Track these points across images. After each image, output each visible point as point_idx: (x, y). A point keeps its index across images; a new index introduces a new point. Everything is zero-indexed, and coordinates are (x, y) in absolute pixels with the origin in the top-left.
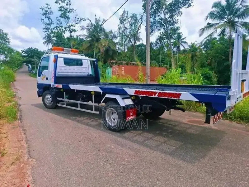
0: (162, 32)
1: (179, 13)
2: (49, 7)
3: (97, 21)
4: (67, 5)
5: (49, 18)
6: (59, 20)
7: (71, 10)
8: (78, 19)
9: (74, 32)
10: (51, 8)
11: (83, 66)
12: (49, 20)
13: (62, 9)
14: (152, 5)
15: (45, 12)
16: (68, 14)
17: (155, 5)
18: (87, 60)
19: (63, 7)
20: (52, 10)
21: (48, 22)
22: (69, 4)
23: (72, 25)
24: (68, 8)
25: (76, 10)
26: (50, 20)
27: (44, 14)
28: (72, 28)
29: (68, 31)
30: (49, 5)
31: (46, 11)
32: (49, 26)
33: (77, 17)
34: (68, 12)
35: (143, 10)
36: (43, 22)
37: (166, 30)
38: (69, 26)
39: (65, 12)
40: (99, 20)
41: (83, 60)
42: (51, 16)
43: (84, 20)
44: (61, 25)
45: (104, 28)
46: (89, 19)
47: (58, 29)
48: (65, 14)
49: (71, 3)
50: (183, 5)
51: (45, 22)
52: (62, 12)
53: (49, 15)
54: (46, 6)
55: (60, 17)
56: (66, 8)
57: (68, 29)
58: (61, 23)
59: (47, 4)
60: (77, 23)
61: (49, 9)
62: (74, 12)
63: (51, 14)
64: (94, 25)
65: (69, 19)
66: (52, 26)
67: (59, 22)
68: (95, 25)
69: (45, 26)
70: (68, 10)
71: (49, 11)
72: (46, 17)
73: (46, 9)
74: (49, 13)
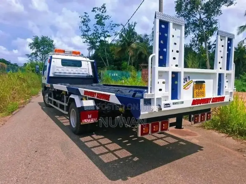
0: (197, 34)
1: (217, 12)
2: (87, 15)
3: (130, 26)
4: (102, 12)
5: (87, 25)
6: (96, 27)
7: (106, 18)
8: (113, 25)
9: (108, 37)
10: (89, 16)
11: (82, 67)
12: (86, 27)
13: (98, 16)
14: (186, 6)
15: (83, 20)
16: (103, 21)
17: (190, 5)
18: (87, 61)
19: (98, 15)
20: (89, 18)
21: (86, 29)
22: (104, 11)
23: (106, 31)
24: (103, 16)
25: (111, 16)
26: (88, 27)
27: (83, 22)
28: (107, 33)
29: (103, 36)
30: (87, 14)
31: (85, 19)
32: (86, 33)
33: (112, 23)
34: (104, 19)
35: (176, 11)
36: (81, 29)
37: (202, 31)
38: (104, 32)
39: (101, 19)
40: (132, 25)
41: (82, 62)
42: (88, 23)
43: (118, 25)
44: (98, 31)
45: (136, 33)
46: (122, 25)
47: (95, 35)
48: (100, 20)
49: (106, 10)
50: (223, 3)
51: (83, 30)
52: (98, 20)
53: (87, 23)
54: (85, 14)
55: (97, 24)
56: (101, 15)
57: (103, 35)
58: (98, 30)
59: (86, 13)
60: (112, 29)
61: (87, 17)
62: (109, 19)
63: (89, 21)
64: (127, 30)
65: (104, 25)
66: (90, 33)
67: (96, 28)
68: (129, 30)
69: (83, 33)
70: (104, 17)
71: (87, 19)
72: (84, 25)
73: (84, 18)
74: (86, 21)
